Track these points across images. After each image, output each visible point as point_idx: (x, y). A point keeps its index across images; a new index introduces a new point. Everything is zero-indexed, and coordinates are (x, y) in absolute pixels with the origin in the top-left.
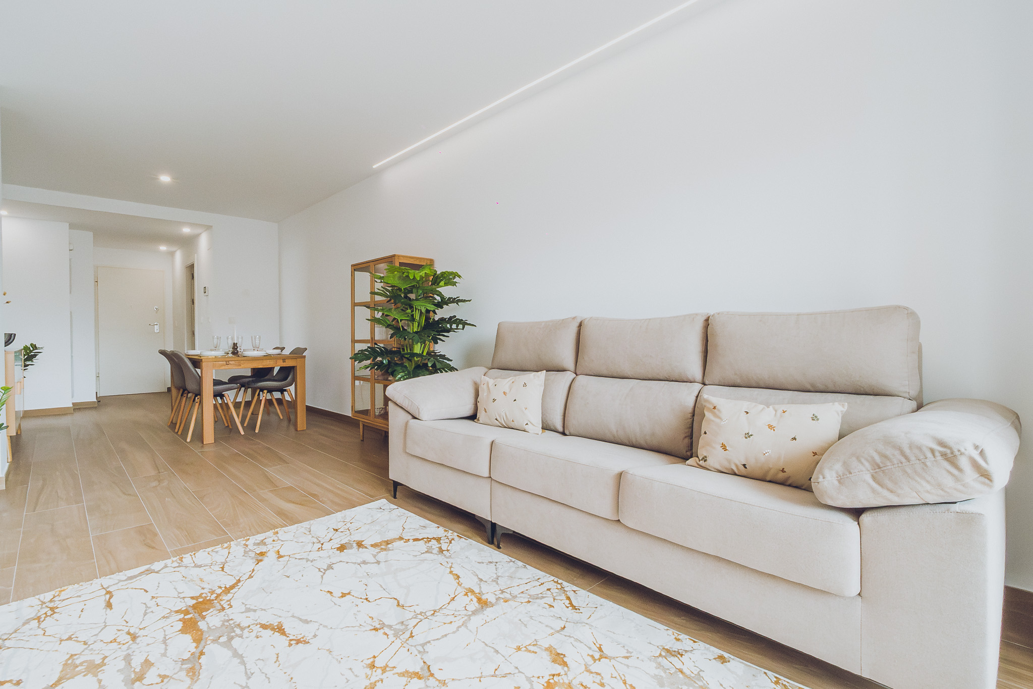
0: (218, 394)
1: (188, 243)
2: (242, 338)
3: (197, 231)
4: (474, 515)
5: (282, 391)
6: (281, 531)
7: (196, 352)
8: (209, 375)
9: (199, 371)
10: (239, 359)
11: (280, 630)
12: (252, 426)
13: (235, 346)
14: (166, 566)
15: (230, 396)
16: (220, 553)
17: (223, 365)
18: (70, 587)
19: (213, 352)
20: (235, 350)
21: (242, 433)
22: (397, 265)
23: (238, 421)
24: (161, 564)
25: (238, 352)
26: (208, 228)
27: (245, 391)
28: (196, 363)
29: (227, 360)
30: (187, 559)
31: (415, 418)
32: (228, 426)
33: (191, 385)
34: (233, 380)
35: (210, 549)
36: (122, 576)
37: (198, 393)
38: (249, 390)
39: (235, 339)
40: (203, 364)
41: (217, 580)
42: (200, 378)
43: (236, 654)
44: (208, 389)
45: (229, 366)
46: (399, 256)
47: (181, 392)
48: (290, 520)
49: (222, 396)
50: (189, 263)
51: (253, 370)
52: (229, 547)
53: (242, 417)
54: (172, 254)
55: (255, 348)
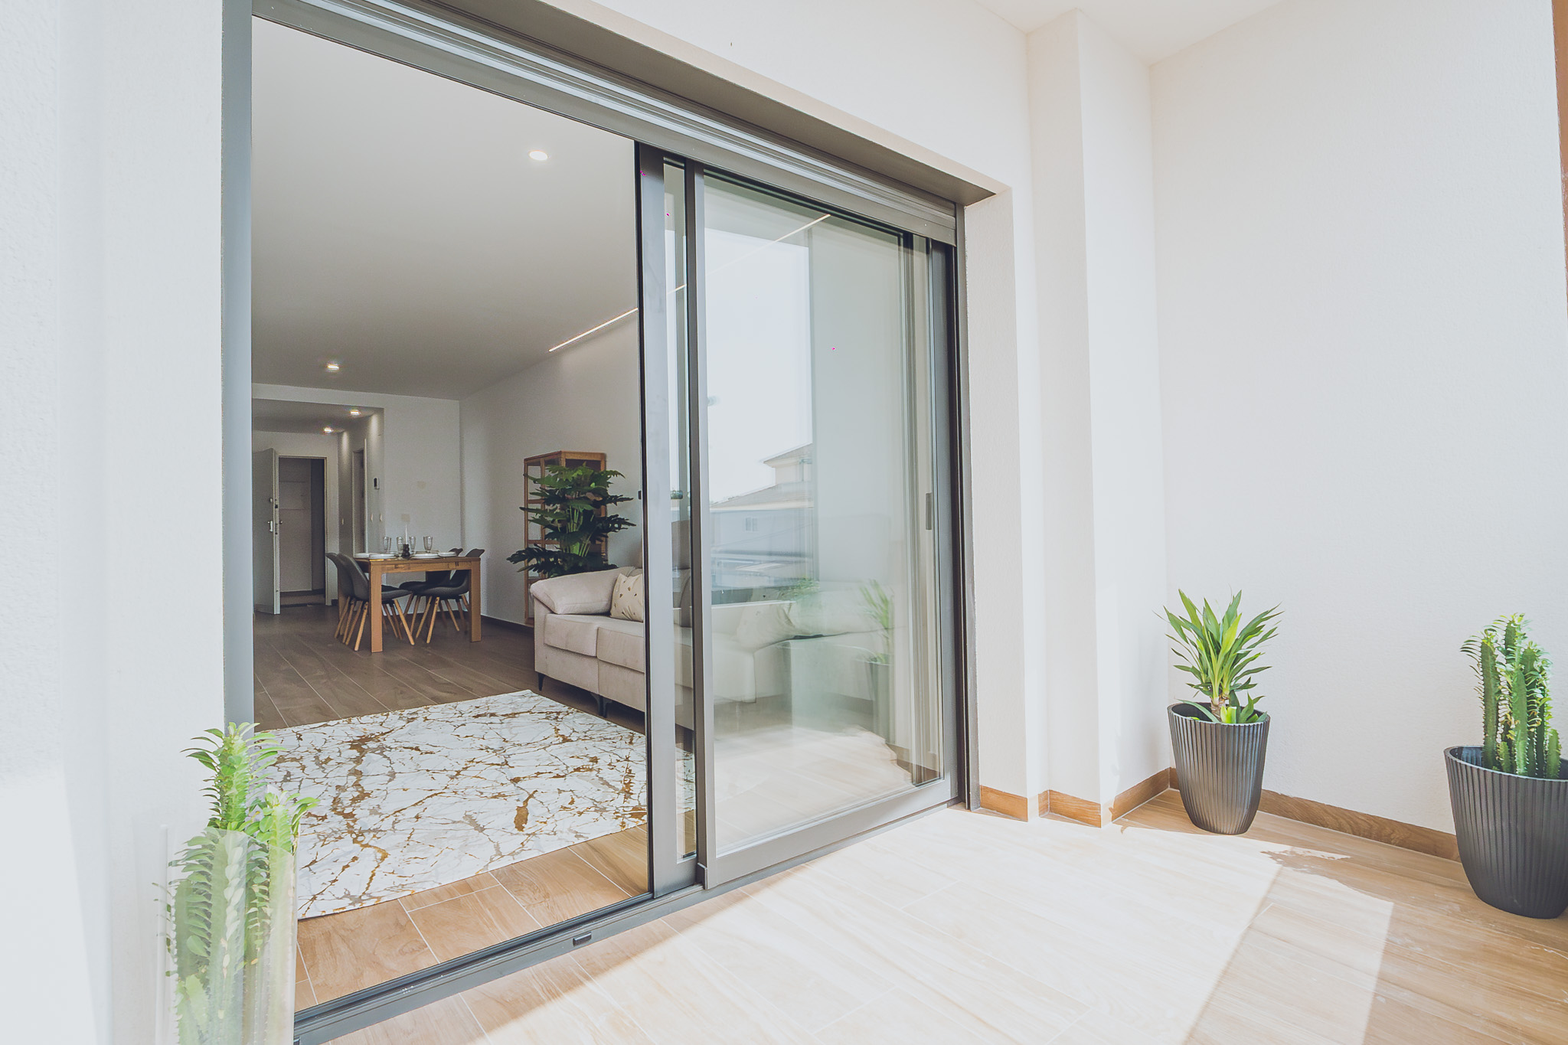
0: (387, 601)
1: (358, 428)
2: (415, 538)
3: (366, 413)
4: (589, 692)
5: (457, 598)
6: (431, 708)
7: (366, 555)
8: (378, 580)
9: (367, 574)
10: (409, 561)
11: (417, 749)
12: (424, 636)
13: (406, 548)
14: (338, 723)
15: (401, 605)
16: (381, 718)
17: (392, 569)
18: (271, 731)
19: (382, 555)
20: (406, 552)
21: (413, 643)
22: (564, 464)
23: (409, 634)
24: (336, 722)
25: (409, 554)
26: (380, 411)
27: (418, 599)
28: (365, 566)
29: (396, 563)
30: (354, 720)
31: (553, 613)
32: (399, 638)
33: (359, 591)
34: (404, 586)
35: (372, 716)
36: (306, 727)
37: (367, 600)
38: (423, 598)
39: (407, 539)
40: (372, 567)
41: (376, 729)
42: (369, 582)
43: (385, 757)
44: (376, 596)
45: (398, 570)
46: (565, 452)
47: (348, 600)
48: (439, 701)
49: (392, 604)
50: (359, 448)
51: (428, 573)
52: (388, 715)
53: (414, 629)
54: (340, 435)
55: (428, 550)
